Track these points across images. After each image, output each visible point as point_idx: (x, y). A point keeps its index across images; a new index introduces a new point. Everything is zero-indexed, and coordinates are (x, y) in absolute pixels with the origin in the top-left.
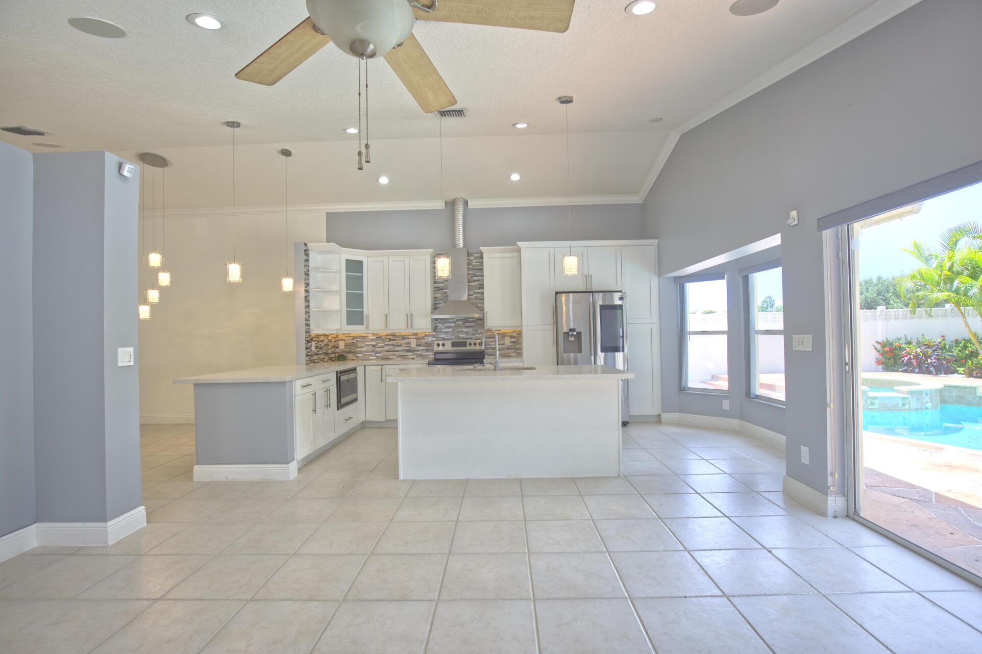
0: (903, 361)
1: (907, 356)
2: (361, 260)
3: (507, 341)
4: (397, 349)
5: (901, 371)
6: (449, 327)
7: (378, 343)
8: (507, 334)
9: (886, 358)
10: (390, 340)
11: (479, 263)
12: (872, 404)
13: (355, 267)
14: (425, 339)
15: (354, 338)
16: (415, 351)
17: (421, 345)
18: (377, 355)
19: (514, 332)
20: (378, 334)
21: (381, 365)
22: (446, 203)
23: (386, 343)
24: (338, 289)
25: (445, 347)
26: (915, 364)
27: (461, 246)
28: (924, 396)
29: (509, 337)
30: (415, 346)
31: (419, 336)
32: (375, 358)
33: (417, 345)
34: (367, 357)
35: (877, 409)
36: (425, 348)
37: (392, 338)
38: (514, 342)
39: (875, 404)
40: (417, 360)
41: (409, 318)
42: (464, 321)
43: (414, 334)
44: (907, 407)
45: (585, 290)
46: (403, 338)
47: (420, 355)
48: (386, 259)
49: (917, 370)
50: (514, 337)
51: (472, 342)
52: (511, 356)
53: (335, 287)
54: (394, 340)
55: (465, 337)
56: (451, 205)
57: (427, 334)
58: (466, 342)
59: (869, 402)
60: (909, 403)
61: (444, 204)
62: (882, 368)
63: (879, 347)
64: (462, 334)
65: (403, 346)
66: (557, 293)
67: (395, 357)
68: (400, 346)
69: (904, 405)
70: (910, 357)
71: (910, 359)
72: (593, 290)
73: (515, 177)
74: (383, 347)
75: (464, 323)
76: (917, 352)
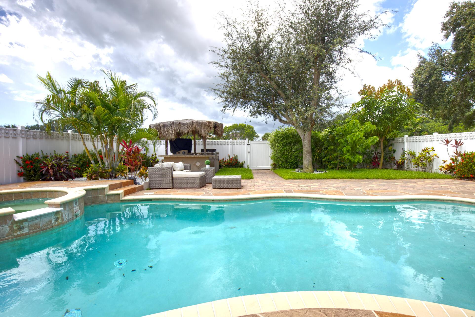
0: (42, 172)
1: (45, 167)
5: (41, 181)
9: (27, 170)
12: (20, 229)
28: (74, 205)
35: (27, 234)
39: (24, 228)
44: (60, 221)
59: (15, 228)
60: (62, 216)
62: (24, 179)
63: (20, 161)
69: (57, 219)
70: (48, 168)
76: (53, 165)
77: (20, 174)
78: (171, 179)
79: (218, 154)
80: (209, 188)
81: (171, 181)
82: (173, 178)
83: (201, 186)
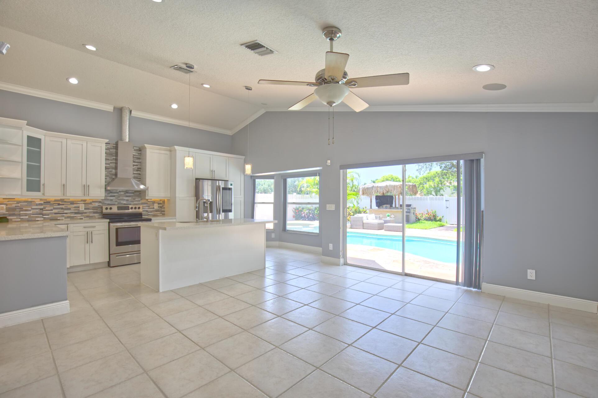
1: (303, 214)
2: (40, 138)
3: (156, 206)
4: (66, 211)
6: (114, 196)
7: (46, 207)
8: (156, 202)
9: (296, 215)
10: (59, 204)
11: (137, 154)
13: (34, 142)
14: (92, 204)
15: (18, 202)
16: (83, 213)
17: (88, 209)
18: (44, 217)
19: (161, 200)
20: (46, 200)
21: (67, 224)
22: (114, 108)
23: (55, 207)
24: (20, 160)
25: (112, 210)
26: (306, 217)
27: (127, 140)
29: (157, 204)
30: (84, 209)
31: (86, 202)
32: (43, 219)
33: (85, 209)
34: (33, 219)
36: (92, 211)
37: (61, 204)
38: (161, 207)
40: (85, 220)
41: (86, 188)
42: (125, 192)
43: (82, 200)
45: (211, 179)
46: (72, 203)
47: (88, 217)
48: (64, 141)
49: (307, 219)
50: (161, 204)
51: (134, 207)
52: (158, 216)
53: (17, 158)
54: (63, 205)
55: (126, 203)
56: (120, 111)
57: (94, 200)
58: (129, 207)
61: (113, 108)
62: (295, 219)
63: (294, 210)
64: (124, 201)
65: (71, 209)
66: (196, 179)
67: (63, 218)
68: (70, 209)
71: (305, 215)
72: (216, 179)
73: (174, 106)
74: (51, 210)
75: (125, 193)
76: (307, 212)
77: (294, 217)
78: (362, 223)
79: (415, 208)
80: (383, 231)
81: (362, 225)
82: (363, 223)
83: (379, 229)
